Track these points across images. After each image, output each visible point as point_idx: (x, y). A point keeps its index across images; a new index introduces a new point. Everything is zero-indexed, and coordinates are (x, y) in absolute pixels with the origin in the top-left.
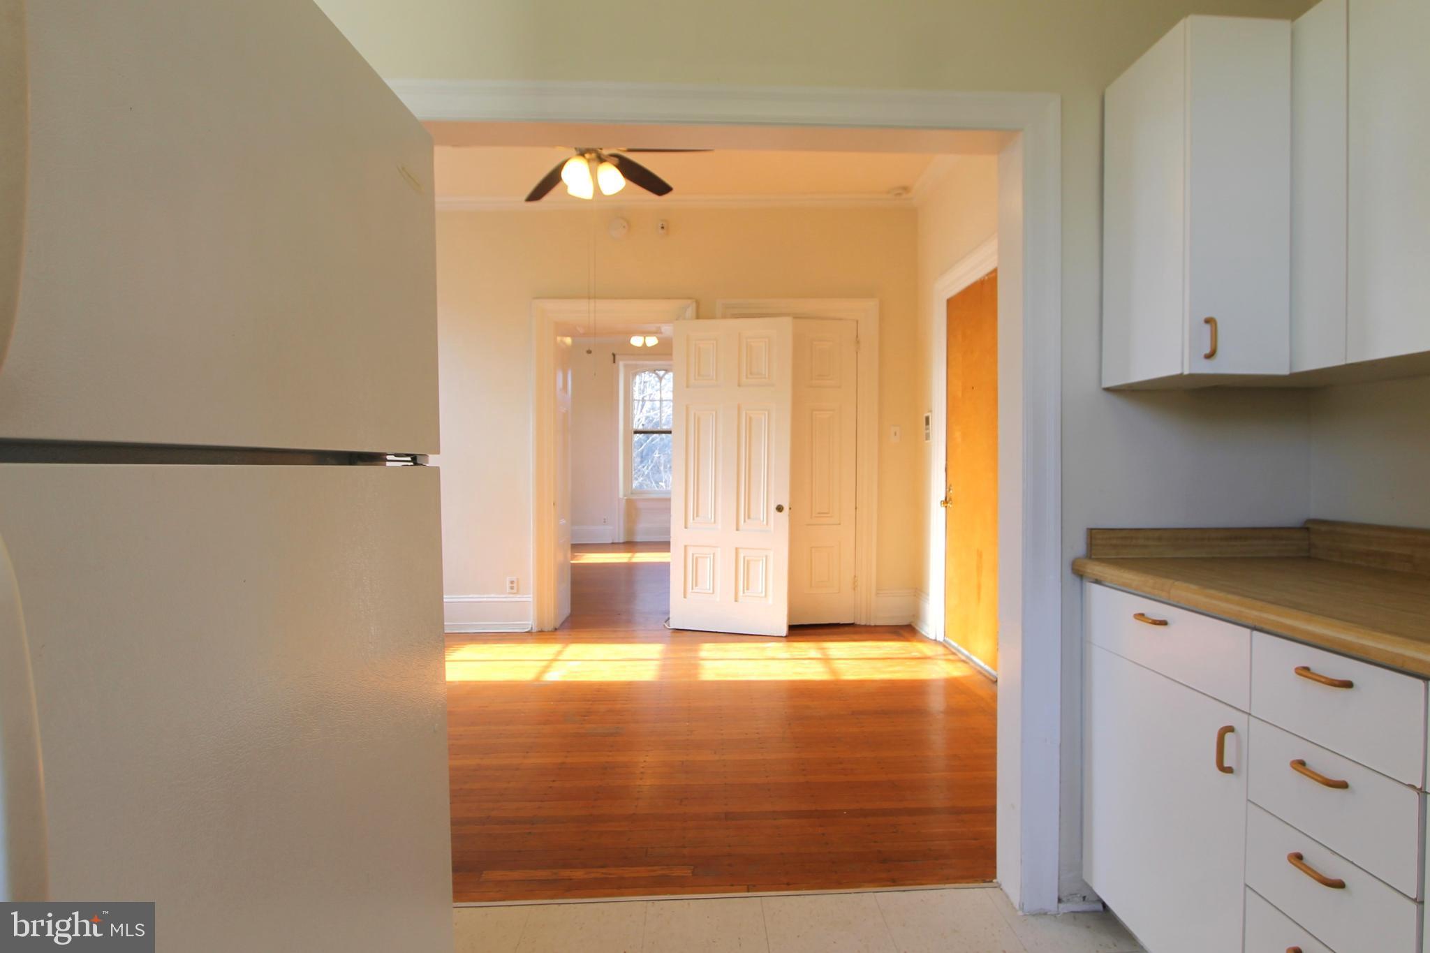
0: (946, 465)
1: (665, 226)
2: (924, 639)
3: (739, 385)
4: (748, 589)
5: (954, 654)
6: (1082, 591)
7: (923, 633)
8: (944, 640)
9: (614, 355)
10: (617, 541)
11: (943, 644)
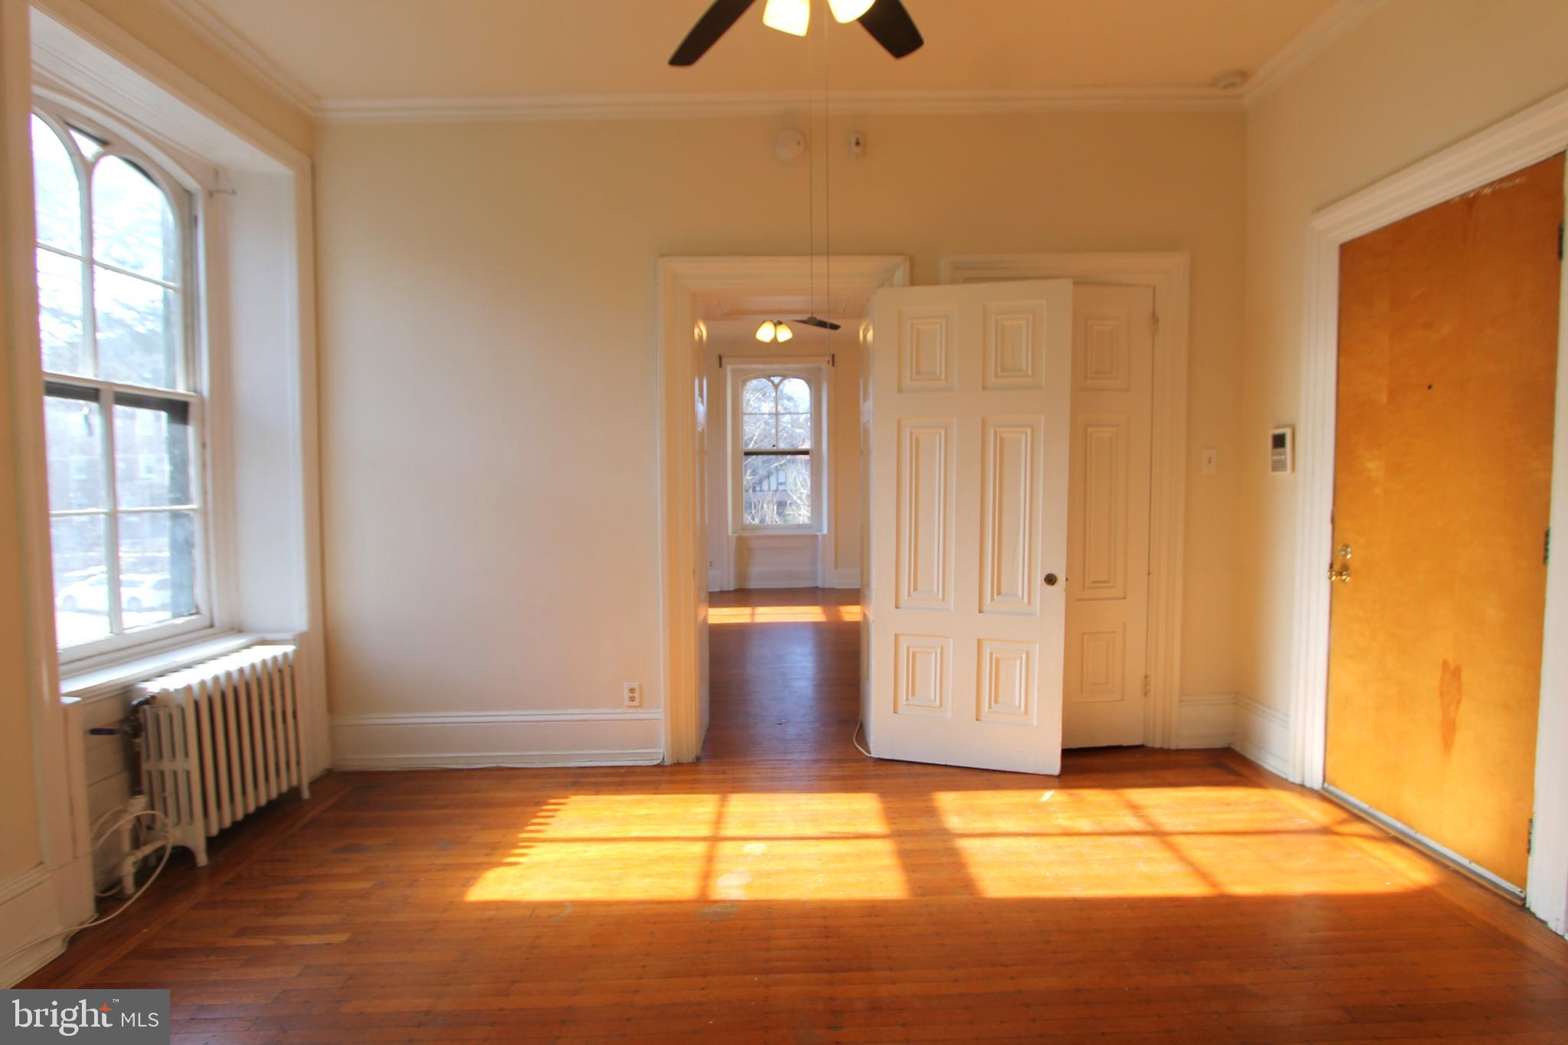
1: (861, 140)
3: (984, 388)
4: (996, 702)
8: (1323, 788)
9: (720, 358)
10: (726, 589)
11: (1324, 796)
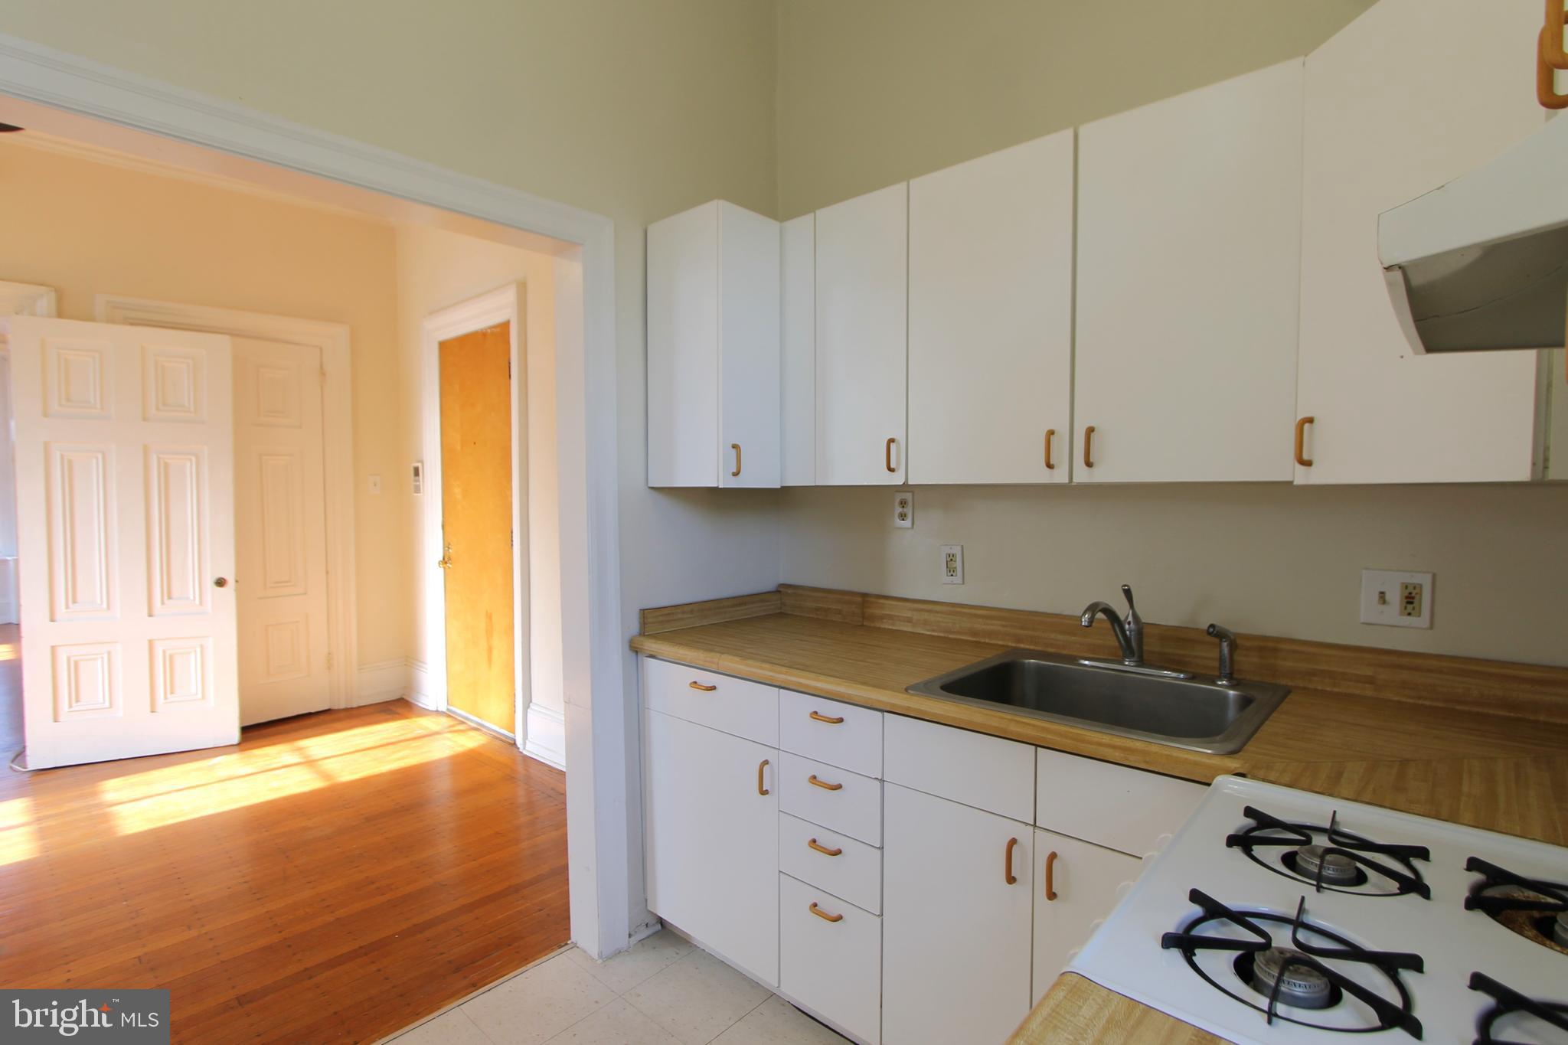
0: (443, 521)
2: (424, 712)
3: (146, 419)
4: (172, 693)
5: (463, 723)
6: (639, 669)
7: (420, 705)
8: (448, 710)
11: (447, 714)
